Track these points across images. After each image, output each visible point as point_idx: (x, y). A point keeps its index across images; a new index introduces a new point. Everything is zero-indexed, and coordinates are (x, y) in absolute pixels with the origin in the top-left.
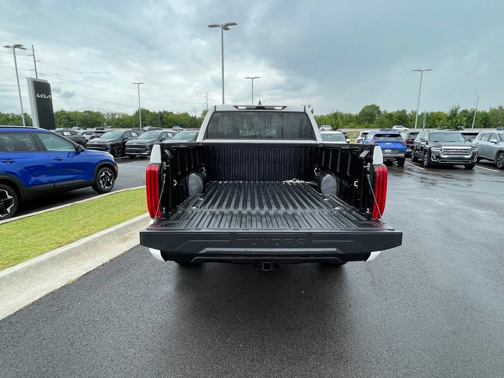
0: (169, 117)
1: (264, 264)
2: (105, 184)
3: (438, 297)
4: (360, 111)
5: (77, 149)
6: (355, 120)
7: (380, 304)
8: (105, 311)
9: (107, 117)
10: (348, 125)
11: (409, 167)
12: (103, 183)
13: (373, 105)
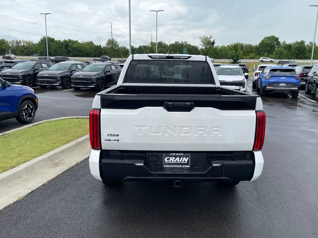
0: (74, 46)
1: (176, 182)
2: (27, 115)
3: (307, 209)
4: (260, 41)
5: (3, 85)
6: (255, 51)
7: (262, 214)
8: (54, 219)
9: (12, 45)
10: (248, 55)
11: (302, 100)
12: (26, 114)
13: (272, 36)
